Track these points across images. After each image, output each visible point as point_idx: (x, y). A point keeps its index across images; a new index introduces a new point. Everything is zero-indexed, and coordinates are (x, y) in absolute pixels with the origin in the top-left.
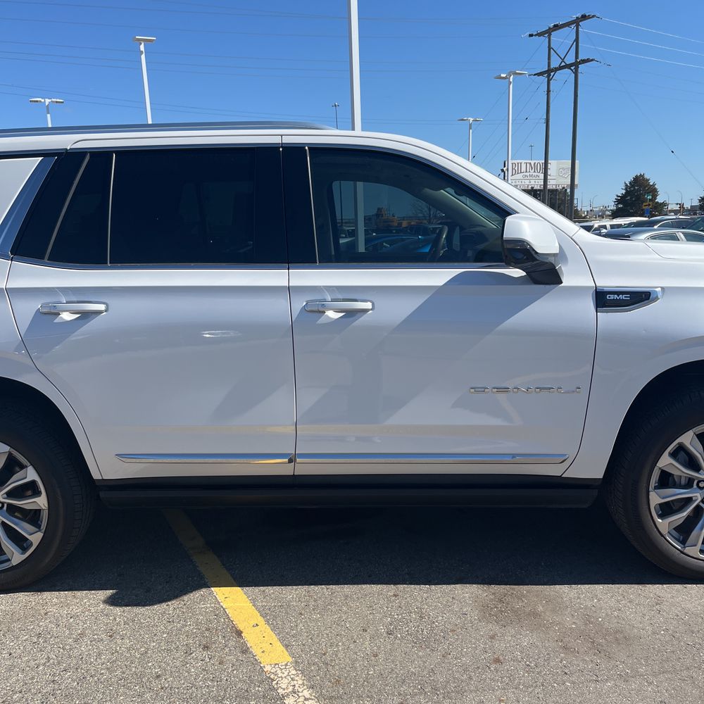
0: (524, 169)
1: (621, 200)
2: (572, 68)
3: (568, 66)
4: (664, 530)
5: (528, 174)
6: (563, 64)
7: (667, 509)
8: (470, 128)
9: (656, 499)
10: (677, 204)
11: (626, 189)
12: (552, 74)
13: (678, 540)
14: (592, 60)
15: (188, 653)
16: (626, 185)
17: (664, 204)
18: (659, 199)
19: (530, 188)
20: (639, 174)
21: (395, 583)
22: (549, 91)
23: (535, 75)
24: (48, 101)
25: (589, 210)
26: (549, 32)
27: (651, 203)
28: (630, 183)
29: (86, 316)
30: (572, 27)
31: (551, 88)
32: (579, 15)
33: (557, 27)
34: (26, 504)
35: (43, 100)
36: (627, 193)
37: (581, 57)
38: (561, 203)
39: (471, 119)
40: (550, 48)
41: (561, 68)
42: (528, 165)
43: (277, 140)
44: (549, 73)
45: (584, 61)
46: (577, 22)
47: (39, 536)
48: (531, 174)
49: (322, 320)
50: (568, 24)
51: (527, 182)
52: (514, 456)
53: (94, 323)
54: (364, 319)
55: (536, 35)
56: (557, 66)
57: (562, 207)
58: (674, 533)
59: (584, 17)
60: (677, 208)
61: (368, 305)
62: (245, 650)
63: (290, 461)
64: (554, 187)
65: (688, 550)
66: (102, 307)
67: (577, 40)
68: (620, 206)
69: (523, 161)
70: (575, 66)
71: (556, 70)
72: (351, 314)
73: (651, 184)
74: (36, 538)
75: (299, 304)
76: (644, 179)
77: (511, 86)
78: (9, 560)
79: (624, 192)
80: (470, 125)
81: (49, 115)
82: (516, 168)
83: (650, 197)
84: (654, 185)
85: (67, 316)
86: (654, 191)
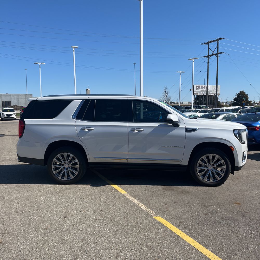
0: (200, 88)
1: (235, 99)
2: (216, 55)
3: (215, 55)
4: (200, 176)
5: (202, 90)
6: (213, 54)
7: (200, 171)
8: (181, 75)
9: (198, 169)
10: (258, 101)
11: (237, 96)
12: (209, 57)
13: (203, 178)
14: (223, 53)
15: (108, 192)
16: (237, 94)
17: (251, 102)
18: (249, 100)
19: (202, 94)
20: (242, 91)
21: (147, 185)
22: (208, 62)
23: (203, 57)
24: (40, 63)
25: (226, 102)
26: (208, 43)
27: (245, 101)
28: (239, 94)
29: (90, 130)
30: (216, 41)
31: (209, 62)
32: (219, 38)
33: (211, 42)
34: (75, 166)
35: (38, 63)
36: (238, 97)
37: (219, 52)
38: (214, 100)
39: (181, 72)
40: (209, 48)
41: (212, 55)
42: (202, 86)
43: (126, 98)
44: (208, 56)
45: (220, 53)
46: (218, 40)
47: (77, 173)
48: (203, 90)
49: (134, 132)
50: (215, 41)
51: (202, 92)
52: (170, 160)
53: (91, 132)
54: (142, 132)
55: (204, 44)
56: (211, 54)
57: (214, 101)
58: (202, 176)
59: (220, 39)
60: (258, 102)
61: (143, 130)
62: (118, 192)
63: (127, 159)
64: (211, 94)
65: (204, 180)
66: (93, 129)
67: (218, 46)
68: (235, 102)
69: (200, 85)
70: (217, 55)
71: (211, 55)
72: (139, 131)
73: (246, 94)
74: (76, 173)
75: (130, 129)
76: (243, 92)
77: (194, 62)
78: (71, 178)
79: (236, 97)
80: (181, 74)
81: (40, 68)
82: (198, 88)
83: (245, 99)
84: (247, 95)
85: (86, 130)
86: (247, 97)
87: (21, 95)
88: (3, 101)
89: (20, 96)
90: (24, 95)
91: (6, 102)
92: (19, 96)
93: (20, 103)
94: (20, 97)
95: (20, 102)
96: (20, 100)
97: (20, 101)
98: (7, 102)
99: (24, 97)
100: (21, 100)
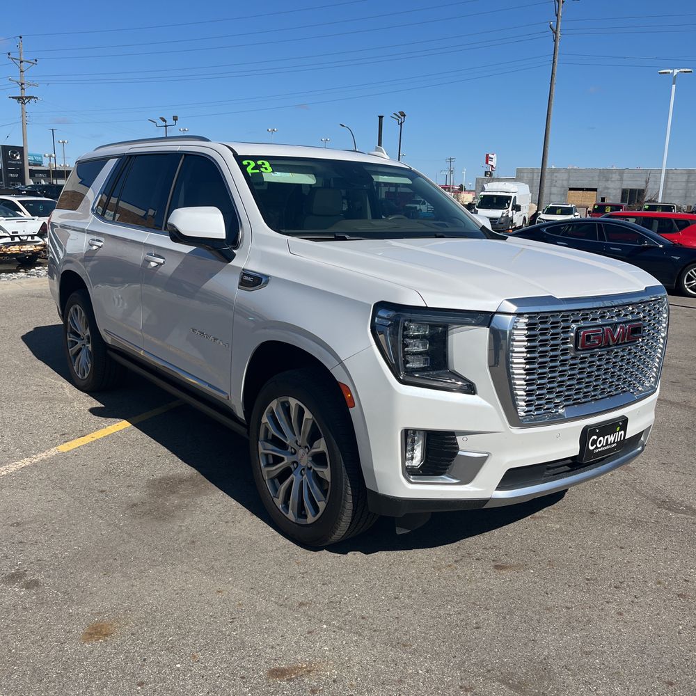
9: (261, 448)
24: (676, 71)
35: (671, 71)
49: (149, 266)
65: (275, 499)
81: (674, 86)
85: (94, 248)
87: (674, 171)
88: (624, 187)
89: (674, 173)
90: (685, 172)
91: (632, 191)
92: (670, 175)
93: (670, 194)
94: (672, 178)
95: (668, 191)
96: (669, 186)
97: (671, 189)
98: (635, 190)
99: (685, 178)
100: (673, 187)
